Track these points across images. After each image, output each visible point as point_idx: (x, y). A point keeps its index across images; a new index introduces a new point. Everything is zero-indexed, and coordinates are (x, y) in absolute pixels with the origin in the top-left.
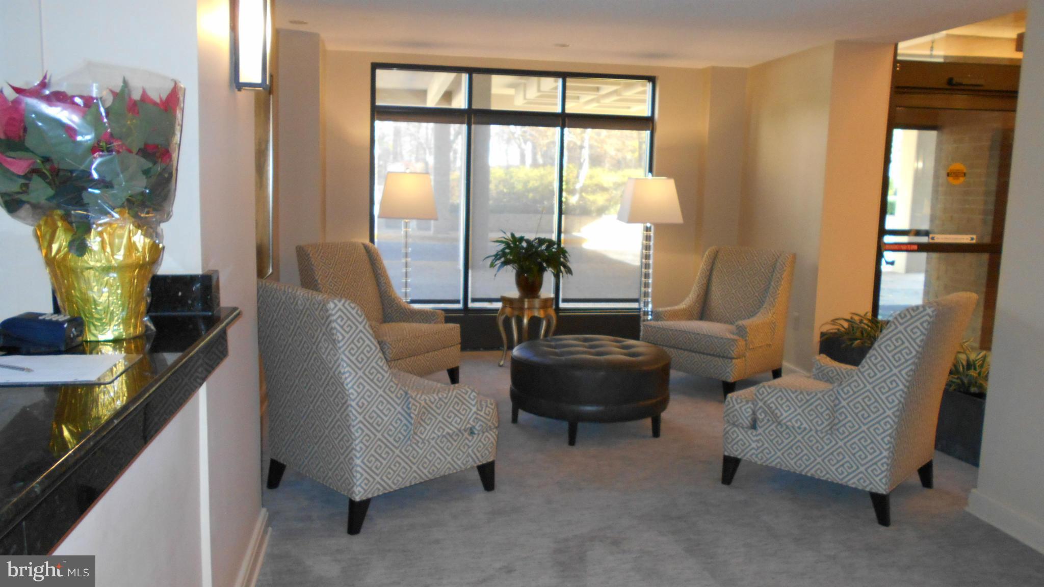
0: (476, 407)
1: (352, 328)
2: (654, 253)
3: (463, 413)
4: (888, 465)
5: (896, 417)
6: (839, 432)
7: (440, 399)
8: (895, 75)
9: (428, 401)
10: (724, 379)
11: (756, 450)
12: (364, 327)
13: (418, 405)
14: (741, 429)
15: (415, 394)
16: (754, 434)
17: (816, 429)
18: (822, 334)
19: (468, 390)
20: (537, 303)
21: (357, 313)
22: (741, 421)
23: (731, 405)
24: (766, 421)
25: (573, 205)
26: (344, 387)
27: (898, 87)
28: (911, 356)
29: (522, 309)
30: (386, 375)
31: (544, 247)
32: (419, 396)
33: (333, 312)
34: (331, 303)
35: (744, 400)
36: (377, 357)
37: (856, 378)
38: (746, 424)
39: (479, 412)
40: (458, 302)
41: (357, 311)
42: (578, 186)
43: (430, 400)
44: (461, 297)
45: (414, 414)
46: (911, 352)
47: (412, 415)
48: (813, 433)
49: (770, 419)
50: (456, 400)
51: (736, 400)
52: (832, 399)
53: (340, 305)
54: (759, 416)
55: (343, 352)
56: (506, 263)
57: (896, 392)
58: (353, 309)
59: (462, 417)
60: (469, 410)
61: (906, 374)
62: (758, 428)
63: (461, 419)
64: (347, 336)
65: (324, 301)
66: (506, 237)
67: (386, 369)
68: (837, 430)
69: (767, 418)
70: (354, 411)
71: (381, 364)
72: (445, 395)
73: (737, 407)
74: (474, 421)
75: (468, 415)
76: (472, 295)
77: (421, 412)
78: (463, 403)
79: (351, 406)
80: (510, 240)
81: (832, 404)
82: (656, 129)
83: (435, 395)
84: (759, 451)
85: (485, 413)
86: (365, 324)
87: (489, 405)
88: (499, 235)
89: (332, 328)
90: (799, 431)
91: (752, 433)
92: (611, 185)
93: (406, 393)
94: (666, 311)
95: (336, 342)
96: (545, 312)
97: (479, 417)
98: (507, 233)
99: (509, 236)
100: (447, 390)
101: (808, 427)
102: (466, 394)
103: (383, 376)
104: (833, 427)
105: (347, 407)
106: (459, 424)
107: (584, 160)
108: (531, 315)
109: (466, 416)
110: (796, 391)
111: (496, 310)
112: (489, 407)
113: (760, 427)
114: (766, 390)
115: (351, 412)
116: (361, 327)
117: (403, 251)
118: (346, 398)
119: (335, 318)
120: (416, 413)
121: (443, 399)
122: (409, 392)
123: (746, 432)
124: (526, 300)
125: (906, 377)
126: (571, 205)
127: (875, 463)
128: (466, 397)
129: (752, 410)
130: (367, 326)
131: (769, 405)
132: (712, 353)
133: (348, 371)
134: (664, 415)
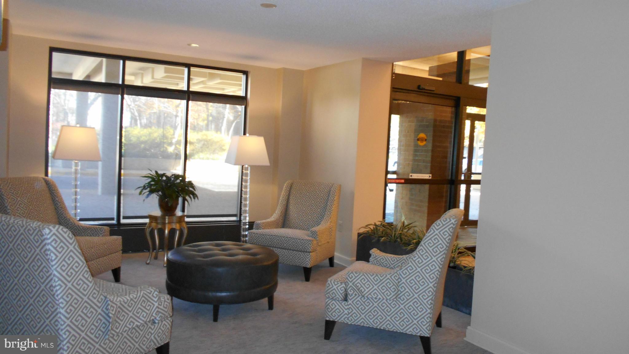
0: (158, 303)
1: (64, 248)
2: (249, 185)
3: (148, 308)
4: (430, 318)
5: (434, 287)
6: (401, 299)
7: (131, 299)
8: (393, 81)
9: (122, 303)
10: (304, 266)
11: (348, 315)
12: (74, 247)
13: (115, 306)
14: (337, 302)
15: (113, 297)
16: (346, 304)
17: (386, 298)
18: (359, 235)
19: (152, 290)
20: (174, 219)
21: (68, 236)
22: (338, 296)
23: (331, 286)
24: (354, 295)
25: (171, 153)
26: (55, 298)
27: (393, 88)
28: (443, 249)
29: (164, 224)
30: (91, 285)
31: (178, 181)
32: (115, 298)
33: (48, 237)
34: (46, 229)
35: (339, 282)
36: (84, 271)
37: (410, 264)
38: (341, 298)
39: (160, 306)
40: (112, 219)
41: (69, 234)
42: (174, 141)
43: (124, 301)
44: (115, 216)
45: (112, 314)
46: (443, 247)
47: (111, 315)
48: (384, 301)
49: (357, 294)
50: (143, 298)
51: (334, 282)
52: (397, 278)
53: (54, 230)
54: (350, 292)
55: (56, 269)
56: (151, 192)
57: (435, 272)
58: (65, 233)
59: (147, 311)
60: (152, 306)
61: (440, 260)
62: (349, 300)
63: (147, 314)
64: (60, 256)
65: (39, 228)
66: (152, 173)
67: (91, 280)
68: (400, 298)
69: (355, 293)
70: (62, 317)
71: (87, 276)
72: (135, 296)
73: (335, 287)
74: (156, 314)
75: (152, 310)
76: (123, 214)
77: (117, 311)
78: (148, 301)
79: (60, 313)
80: (155, 176)
81: (397, 282)
82: (248, 104)
83: (127, 297)
84: (349, 316)
85: (164, 307)
86: (75, 245)
87: (167, 300)
88: (146, 173)
89: (46, 250)
90: (376, 301)
91: (344, 304)
92: (195, 141)
93: (106, 297)
94: (263, 223)
95: (50, 261)
96: (180, 225)
97: (159, 310)
98: (153, 171)
99: (153, 173)
100: (136, 291)
101: (381, 297)
102: (150, 294)
103: (88, 286)
104: (397, 296)
105: (57, 314)
106: (145, 318)
107: (178, 124)
108: (171, 227)
109: (150, 311)
110: (373, 275)
111: (145, 224)
112: (166, 302)
113: (350, 300)
114: (354, 275)
115: (60, 318)
116: (71, 247)
117: (73, 183)
118: (56, 306)
119: (49, 241)
120: (113, 313)
121: (134, 299)
122: (108, 296)
123: (341, 304)
124: (167, 217)
125: (440, 262)
126: (169, 152)
127: (423, 318)
128: (150, 296)
129: (345, 288)
130: (76, 247)
131: (356, 285)
132: (296, 249)
133: (59, 285)
134: (276, 294)
